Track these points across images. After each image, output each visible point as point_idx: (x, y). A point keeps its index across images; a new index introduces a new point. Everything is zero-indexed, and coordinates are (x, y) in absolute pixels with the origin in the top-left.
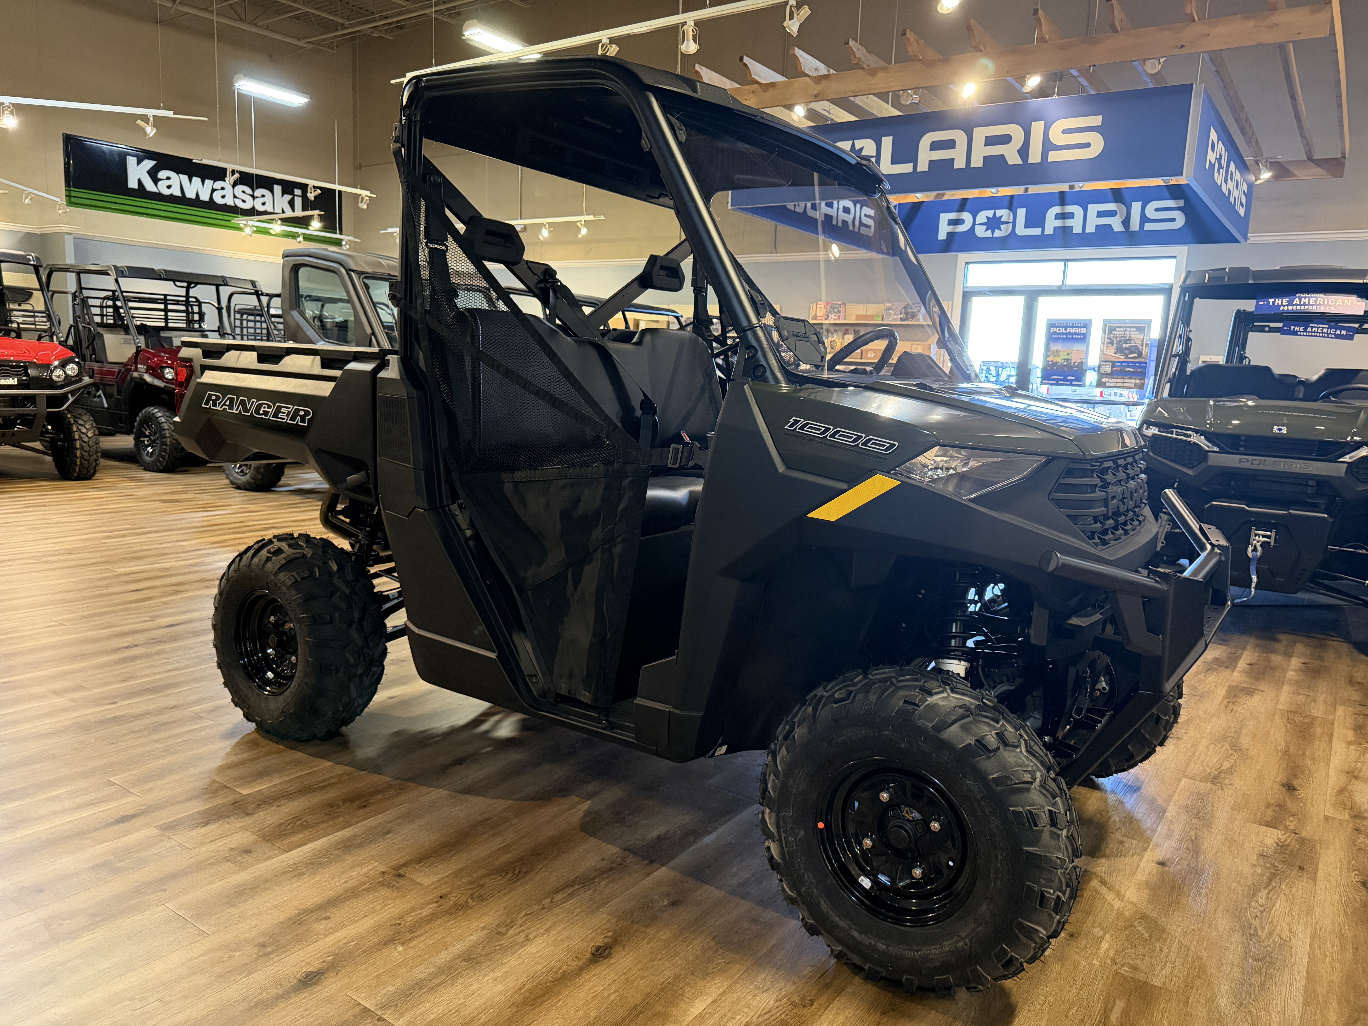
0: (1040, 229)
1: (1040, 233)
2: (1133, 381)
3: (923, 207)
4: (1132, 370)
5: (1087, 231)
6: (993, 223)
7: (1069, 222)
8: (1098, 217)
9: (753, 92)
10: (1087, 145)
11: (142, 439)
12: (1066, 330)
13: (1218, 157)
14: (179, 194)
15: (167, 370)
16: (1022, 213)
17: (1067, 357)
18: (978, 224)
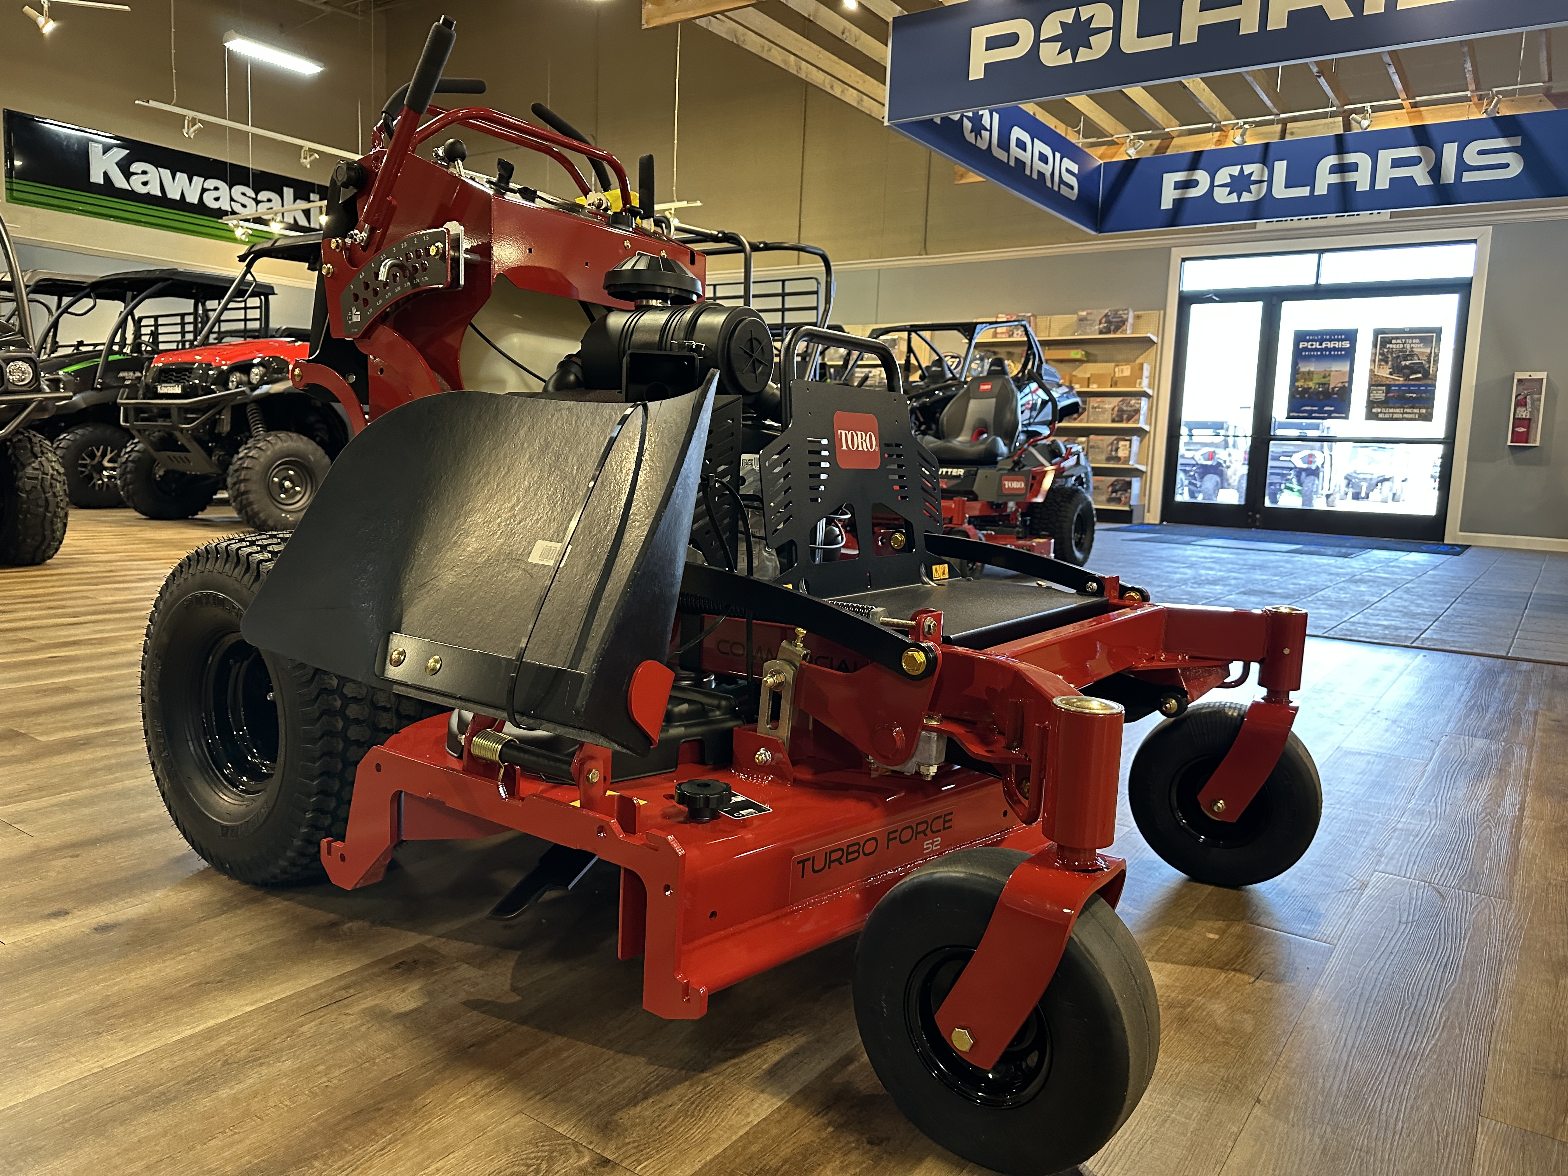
0: (1308, 188)
2: (1416, 410)
3: (1139, 167)
4: (1414, 396)
5: (1376, 188)
6: (1239, 184)
7: (1351, 177)
8: (1392, 166)
12: (1321, 344)
14: (158, 193)
16: (1281, 167)
17: (1323, 381)
18: (1218, 186)
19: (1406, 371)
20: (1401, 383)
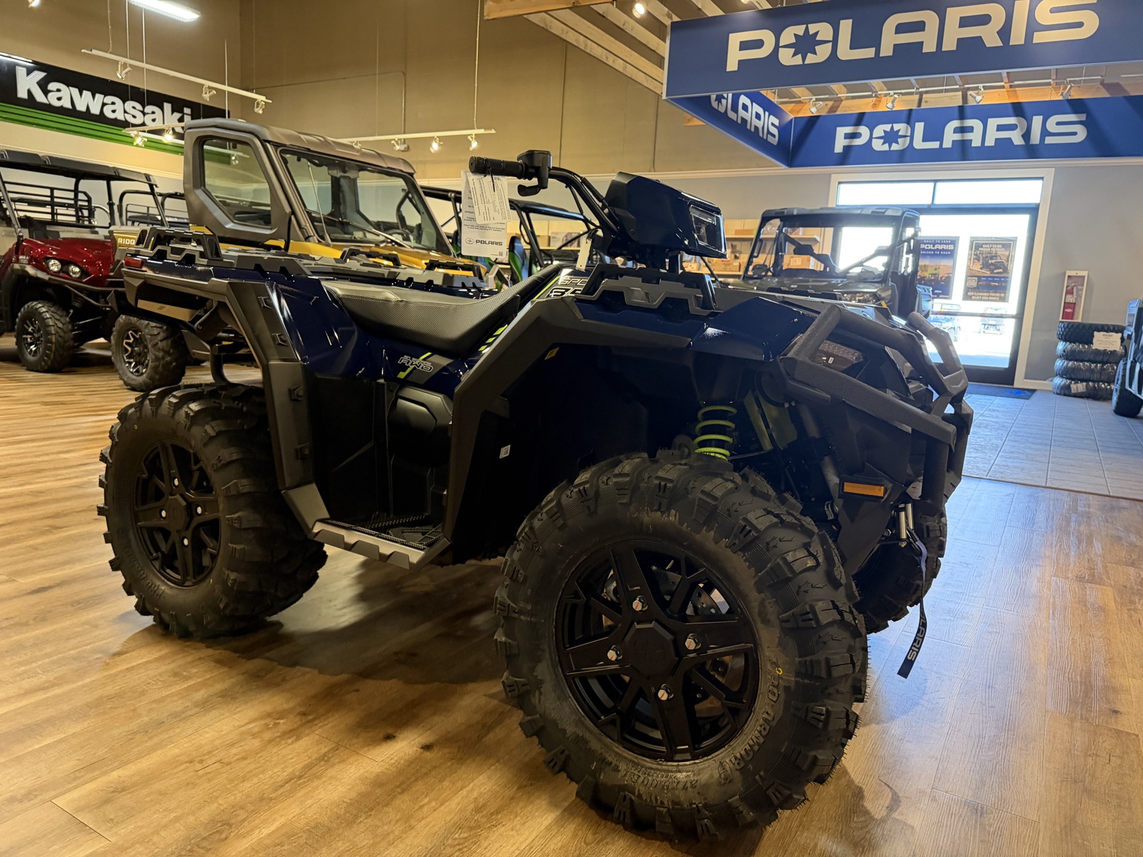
0: (938, 143)
1: (938, 147)
2: (998, 295)
3: (820, 121)
4: (997, 284)
5: (986, 145)
6: (890, 137)
7: (968, 136)
8: (997, 130)
10: (1080, 25)
11: (25, 336)
12: (934, 246)
14: (69, 106)
15: (52, 262)
16: (920, 127)
17: (934, 272)
18: (875, 138)
19: (992, 267)
20: (988, 275)
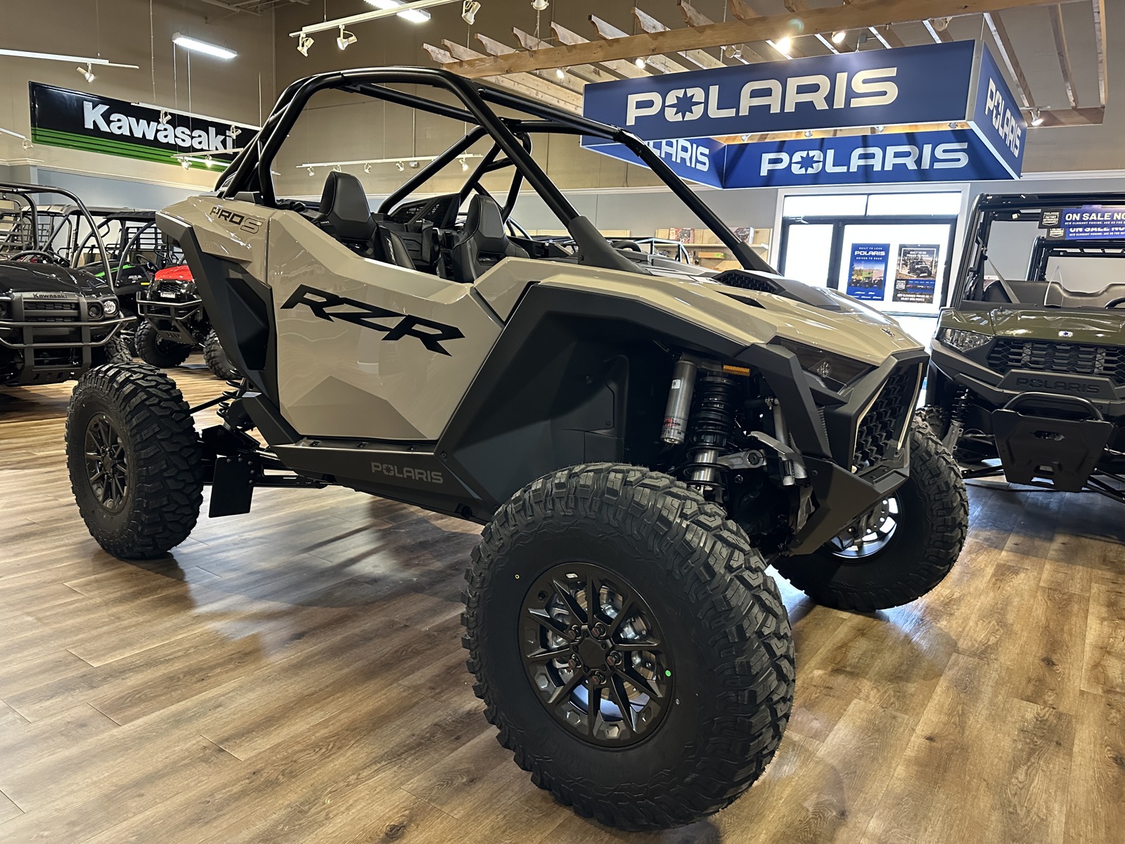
0: (846, 167)
1: (846, 171)
2: (923, 296)
3: (748, 148)
4: (922, 287)
5: (885, 169)
6: (807, 162)
7: (870, 162)
8: (895, 157)
9: (600, 47)
10: (885, 93)
12: (868, 253)
13: (996, 104)
14: (128, 133)
16: (830, 153)
17: (868, 276)
18: (794, 163)
19: (918, 271)
20: (914, 279)
